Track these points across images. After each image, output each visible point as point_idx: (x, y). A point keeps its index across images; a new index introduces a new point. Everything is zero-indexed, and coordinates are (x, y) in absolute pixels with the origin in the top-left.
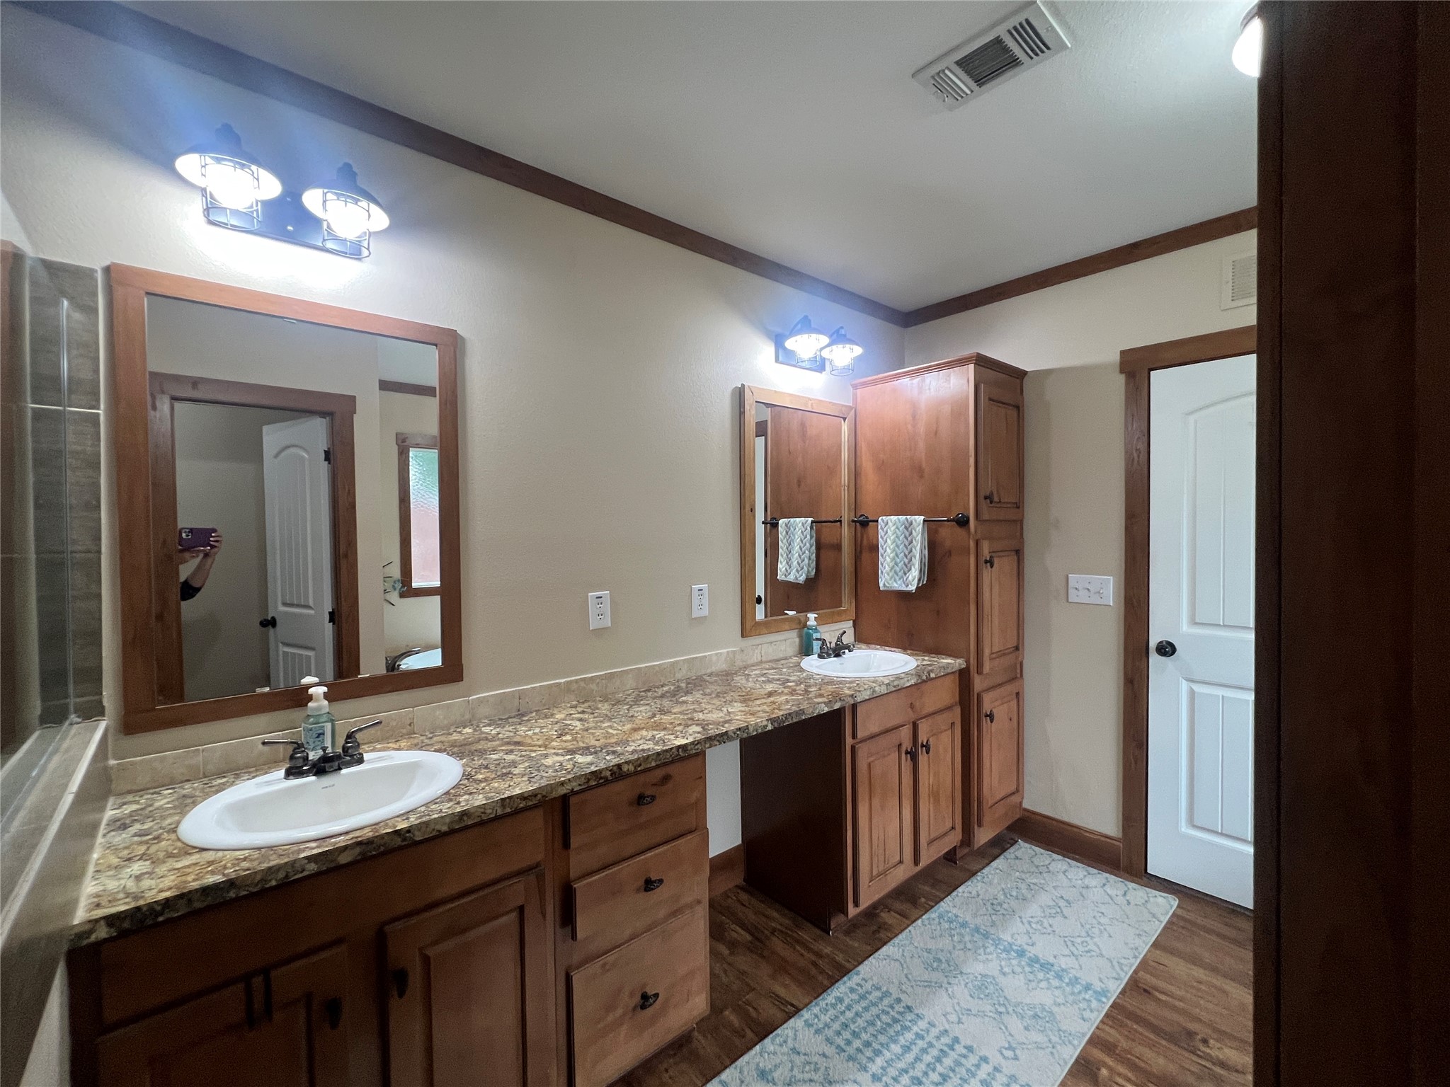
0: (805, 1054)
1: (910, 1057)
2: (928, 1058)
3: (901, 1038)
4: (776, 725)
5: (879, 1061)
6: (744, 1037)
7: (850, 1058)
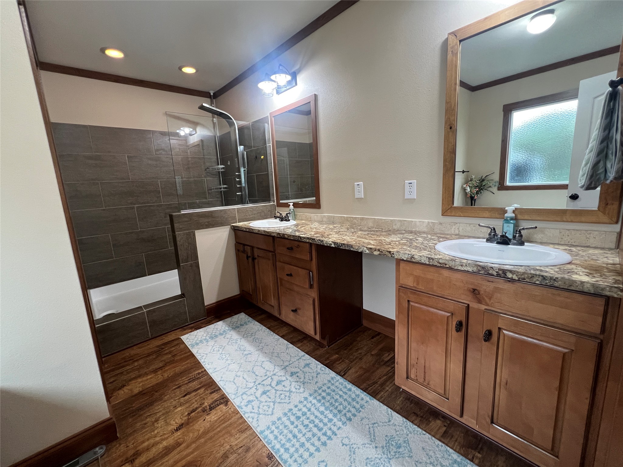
0: (317, 377)
1: (318, 414)
2: (317, 421)
3: (328, 412)
4: (336, 246)
5: (314, 401)
6: (325, 360)
7: (316, 391)
